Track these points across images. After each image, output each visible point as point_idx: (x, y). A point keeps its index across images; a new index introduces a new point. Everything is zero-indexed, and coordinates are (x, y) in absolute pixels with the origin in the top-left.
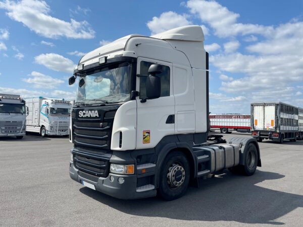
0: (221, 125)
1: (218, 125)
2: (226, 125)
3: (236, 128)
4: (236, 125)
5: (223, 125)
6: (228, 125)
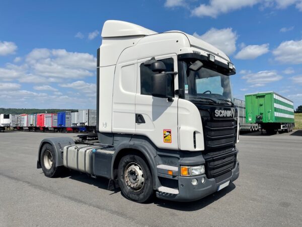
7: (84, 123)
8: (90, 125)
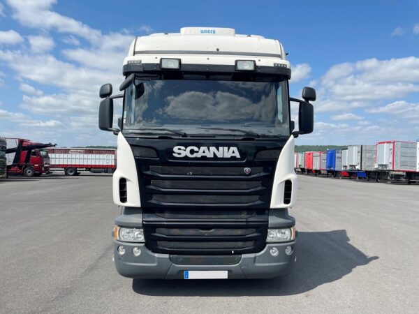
0: (65, 163)
1: (61, 163)
2: (73, 163)
3: (89, 168)
4: (89, 164)
5: (69, 163)
6: (77, 163)
7: (354, 166)
8: (363, 169)
